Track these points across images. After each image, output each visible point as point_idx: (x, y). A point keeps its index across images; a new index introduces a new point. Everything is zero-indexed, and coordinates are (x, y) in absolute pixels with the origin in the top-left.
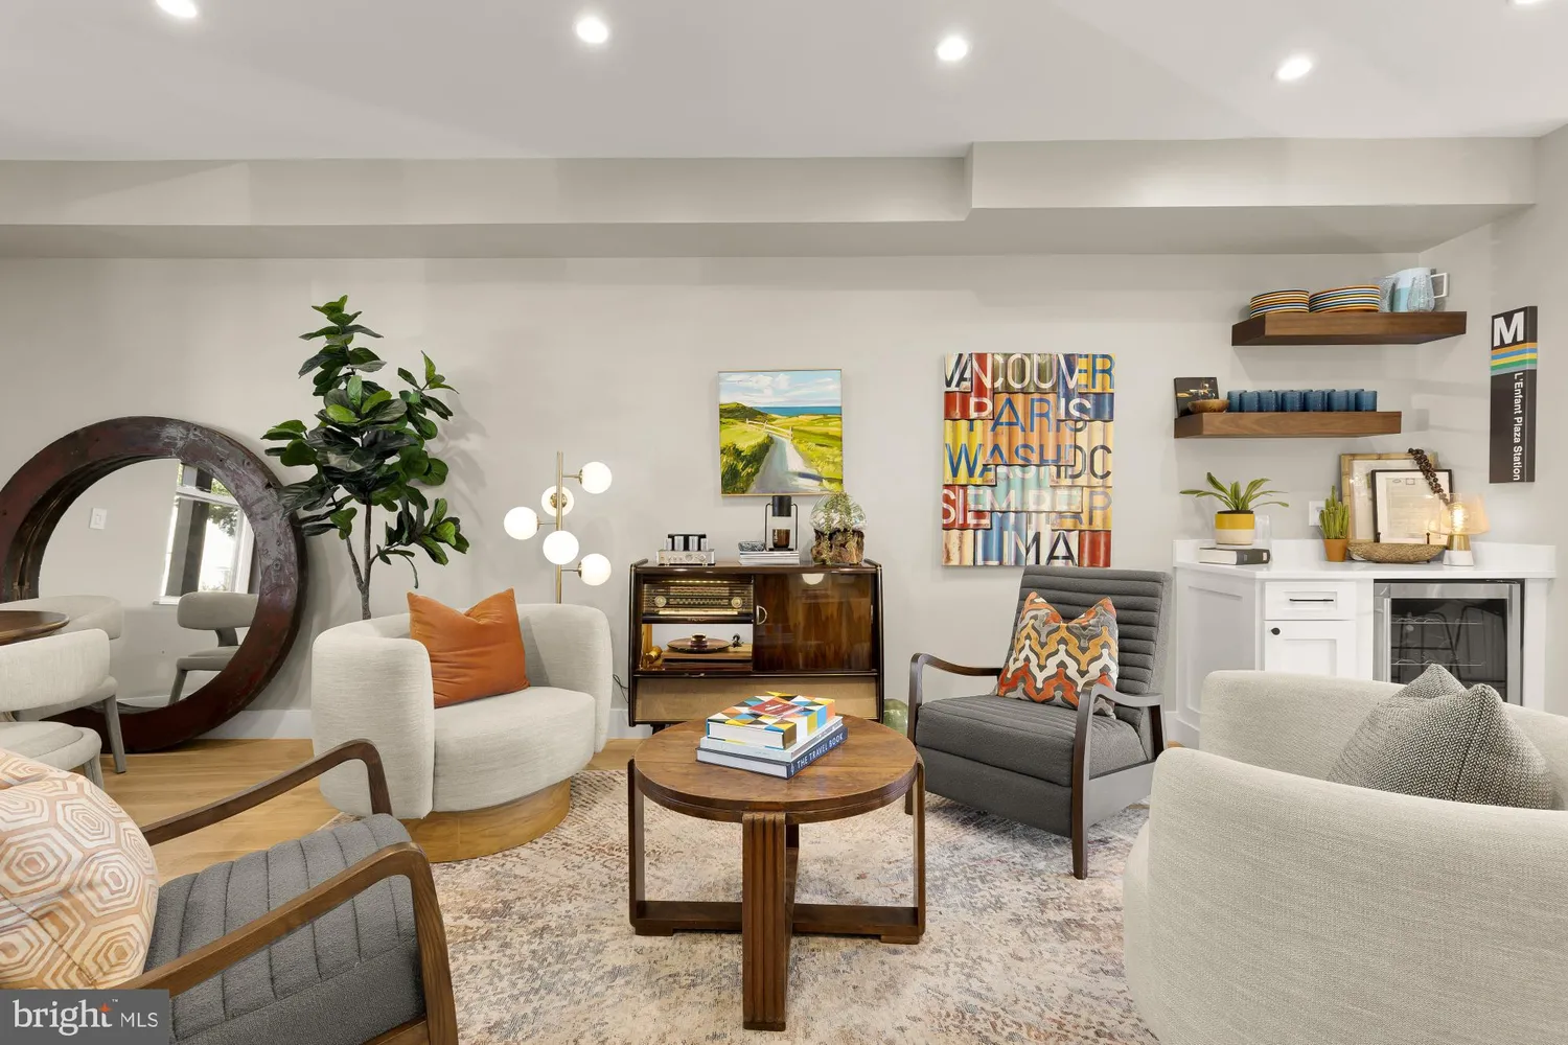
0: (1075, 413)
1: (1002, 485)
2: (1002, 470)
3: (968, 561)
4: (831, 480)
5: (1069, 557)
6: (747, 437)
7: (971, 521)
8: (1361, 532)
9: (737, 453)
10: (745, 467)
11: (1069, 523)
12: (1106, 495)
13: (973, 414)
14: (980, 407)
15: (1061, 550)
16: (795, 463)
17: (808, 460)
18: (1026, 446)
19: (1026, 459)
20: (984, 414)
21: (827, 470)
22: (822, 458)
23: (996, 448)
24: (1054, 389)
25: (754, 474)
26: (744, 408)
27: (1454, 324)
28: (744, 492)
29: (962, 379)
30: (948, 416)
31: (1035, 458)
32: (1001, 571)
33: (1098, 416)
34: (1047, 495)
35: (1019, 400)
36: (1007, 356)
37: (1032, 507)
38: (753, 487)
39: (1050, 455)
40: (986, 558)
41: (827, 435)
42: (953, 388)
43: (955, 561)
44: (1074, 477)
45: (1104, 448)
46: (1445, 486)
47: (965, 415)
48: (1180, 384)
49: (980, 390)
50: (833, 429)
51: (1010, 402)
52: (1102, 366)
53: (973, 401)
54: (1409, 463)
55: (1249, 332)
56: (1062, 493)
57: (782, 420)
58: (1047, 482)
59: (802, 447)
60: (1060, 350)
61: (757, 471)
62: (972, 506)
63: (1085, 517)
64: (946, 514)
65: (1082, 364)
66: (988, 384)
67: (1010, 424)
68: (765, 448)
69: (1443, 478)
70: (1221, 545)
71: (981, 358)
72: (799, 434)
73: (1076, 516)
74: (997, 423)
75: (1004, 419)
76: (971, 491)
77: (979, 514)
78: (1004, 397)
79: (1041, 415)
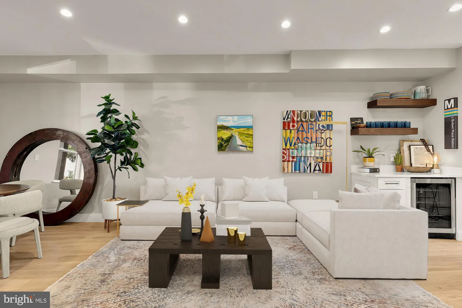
0: (322, 128)
1: (300, 149)
2: (300, 144)
3: (290, 171)
4: (250, 147)
5: (320, 170)
6: (225, 134)
7: (291, 159)
8: (407, 163)
9: (222, 139)
10: (225, 143)
11: (319, 160)
12: (330, 152)
13: (291, 128)
14: (293, 126)
15: (317, 168)
16: (239, 142)
17: (243, 141)
18: (307, 137)
19: (307, 141)
20: (294, 128)
21: (248, 144)
22: (247, 141)
23: (298, 138)
24: (315, 121)
25: (227, 145)
26: (224, 126)
27: (433, 102)
28: (224, 151)
29: (288, 118)
30: (284, 128)
31: (309, 141)
32: (300, 174)
33: (328, 129)
34: (313, 152)
35: (305, 124)
36: (301, 111)
37: (309, 155)
38: (227, 149)
39: (314, 140)
40: (295, 170)
41: (248, 134)
42: (285, 120)
43: (286, 171)
44: (321, 147)
45: (330, 138)
46: (431, 150)
47: (289, 128)
48: (352, 120)
49: (293, 121)
50: (250, 132)
51: (302, 125)
52: (329, 115)
53: (291, 124)
54: (420, 143)
55: (372, 104)
56: (318, 151)
57: (235, 130)
58: (313, 148)
59: (241, 137)
60: (316, 109)
61: (228, 144)
62: (291, 155)
63: (324, 158)
64: (283, 157)
65: (323, 114)
66: (296, 120)
67: (302, 131)
68: (230, 138)
69: (430, 147)
70: (365, 167)
71: (294, 112)
72: (240, 134)
73: (322, 158)
74: (298, 131)
75: (300, 129)
76: (291, 151)
77: (293, 157)
78: (300, 123)
79: (311, 128)
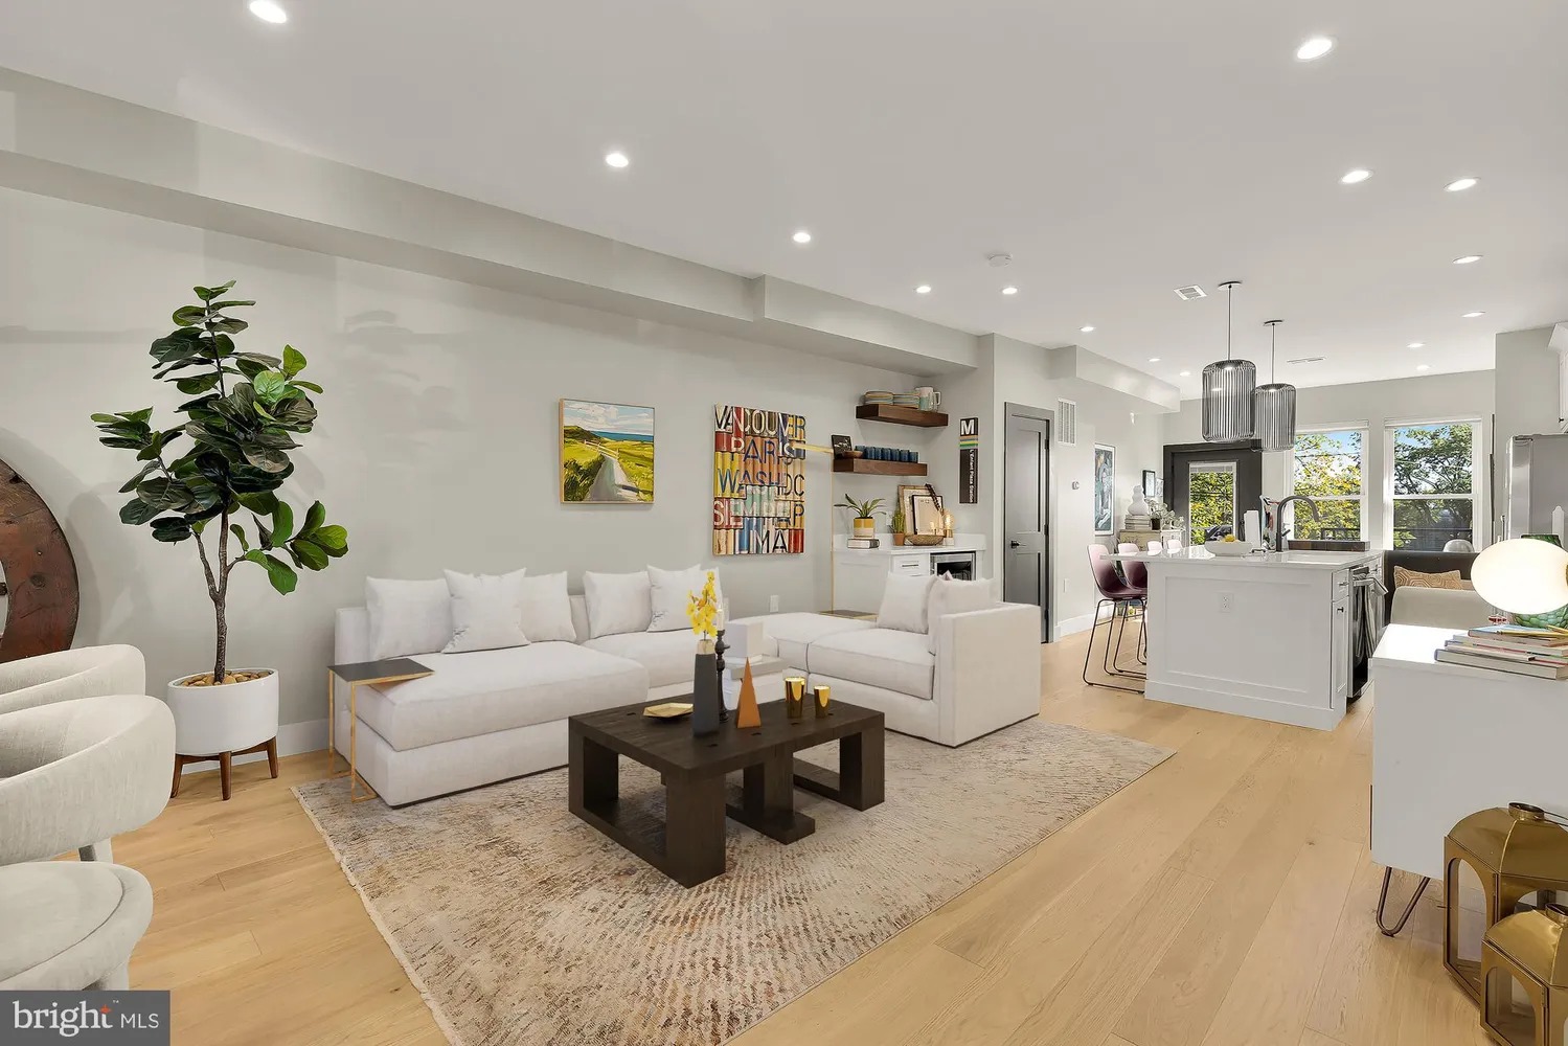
0: (788, 453)
1: (749, 498)
2: (749, 488)
3: (731, 552)
4: (645, 492)
5: (784, 547)
6: (585, 454)
7: (733, 523)
8: (909, 530)
9: (577, 467)
10: (583, 479)
11: (784, 524)
12: (801, 505)
13: (734, 449)
14: (738, 444)
15: (780, 544)
16: (620, 478)
17: (629, 475)
18: (762, 473)
19: (763, 482)
20: (740, 449)
21: (643, 484)
22: (640, 474)
23: (746, 472)
24: (776, 437)
25: (589, 485)
26: (583, 431)
27: (941, 420)
28: (581, 500)
29: (727, 424)
30: (717, 448)
31: (767, 482)
32: (750, 557)
33: (798, 456)
34: (772, 505)
35: (758, 441)
36: (752, 411)
37: (765, 514)
38: (589, 496)
39: (774, 480)
40: (740, 550)
41: (642, 457)
42: (722, 429)
43: (723, 553)
44: (787, 494)
45: (801, 476)
46: (939, 502)
47: (729, 449)
48: (835, 439)
49: (738, 434)
50: (647, 453)
51: (753, 442)
52: (800, 422)
53: (734, 439)
54: (924, 492)
55: (867, 411)
56: (781, 504)
57: (611, 443)
58: (773, 498)
59: (625, 465)
60: (779, 410)
61: (592, 482)
62: (733, 513)
63: (791, 520)
64: (716, 518)
65: (790, 421)
66: (742, 430)
67: (754, 457)
68: (599, 464)
69: (939, 499)
70: (858, 537)
71: (738, 410)
72: (624, 455)
73: (787, 520)
74: (747, 456)
75: (750, 454)
76: (732, 502)
77: (737, 518)
78: (751, 438)
79: (770, 453)
